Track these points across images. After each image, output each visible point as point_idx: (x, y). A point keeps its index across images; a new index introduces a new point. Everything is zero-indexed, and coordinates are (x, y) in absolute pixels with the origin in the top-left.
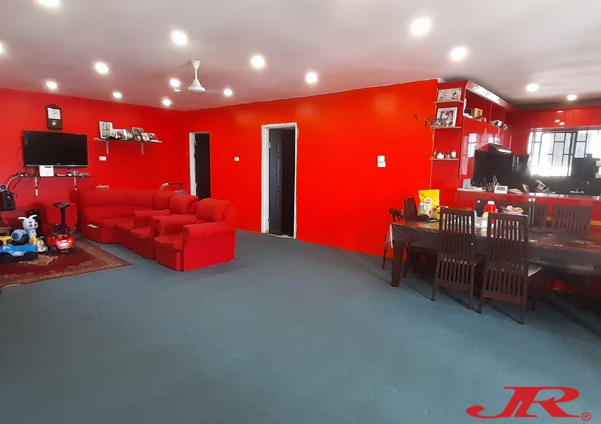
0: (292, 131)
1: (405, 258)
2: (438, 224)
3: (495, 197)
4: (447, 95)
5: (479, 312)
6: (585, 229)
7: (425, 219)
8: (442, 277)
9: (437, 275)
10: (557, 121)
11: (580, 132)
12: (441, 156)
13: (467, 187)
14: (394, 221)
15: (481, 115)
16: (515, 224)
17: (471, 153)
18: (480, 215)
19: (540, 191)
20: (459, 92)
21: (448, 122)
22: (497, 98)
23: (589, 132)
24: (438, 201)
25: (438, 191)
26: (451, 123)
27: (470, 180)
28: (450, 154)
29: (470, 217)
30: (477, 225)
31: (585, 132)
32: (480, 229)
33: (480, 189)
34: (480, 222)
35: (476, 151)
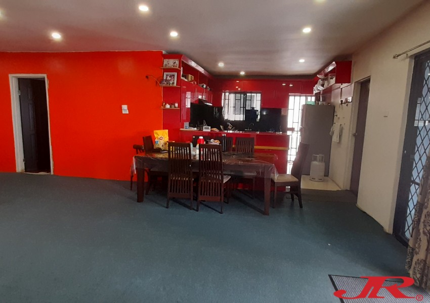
1: (146, 180)
2: (168, 154)
3: (204, 134)
4: (170, 63)
7: (159, 151)
8: (172, 191)
9: (169, 190)
10: (237, 87)
11: (248, 94)
12: (168, 106)
13: (187, 127)
14: (137, 153)
15: (193, 79)
17: (188, 105)
18: (195, 146)
20: (177, 62)
21: (171, 83)
23: (252, 94)
24: (168, 137)
26: (173, 83)
27: (188, 123)
28: (174, 105)
29: (188, 148)
30: (193, 153)
35: (191, 103)
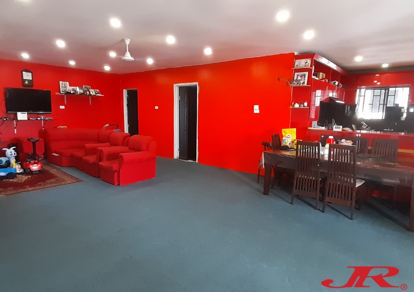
0: (195, 88)
1: (273, 175)
2: (295, 152)
3: (333, 134)
4: (301, 63)
5: (323, 211)
6: (394, 155)
7: (286, 148)
8: (298, 188)
9: (294, 187)
10: (375, 82)
11: (390, 89)
12: (297, 106)
13: (315, 126)
14: (265, 150)
15: (324, 77)
16: (347, 151)
17: (318, 104)
18: (324, 145)
19: (364, 129)
20: (309, 61)
21: (302, 82)
22: (335, 66)
23: (397, 89)
24: (295, 136)
25: (295, 129)
26: (304, 83)
27: (317, 122)
28: (303, 104)
29: (317, 147)
30: (321, 153)
31: (394, 89)
32: (324, 155)
33: (324, 128)
34: (323, 150)
35: (321, 102)
